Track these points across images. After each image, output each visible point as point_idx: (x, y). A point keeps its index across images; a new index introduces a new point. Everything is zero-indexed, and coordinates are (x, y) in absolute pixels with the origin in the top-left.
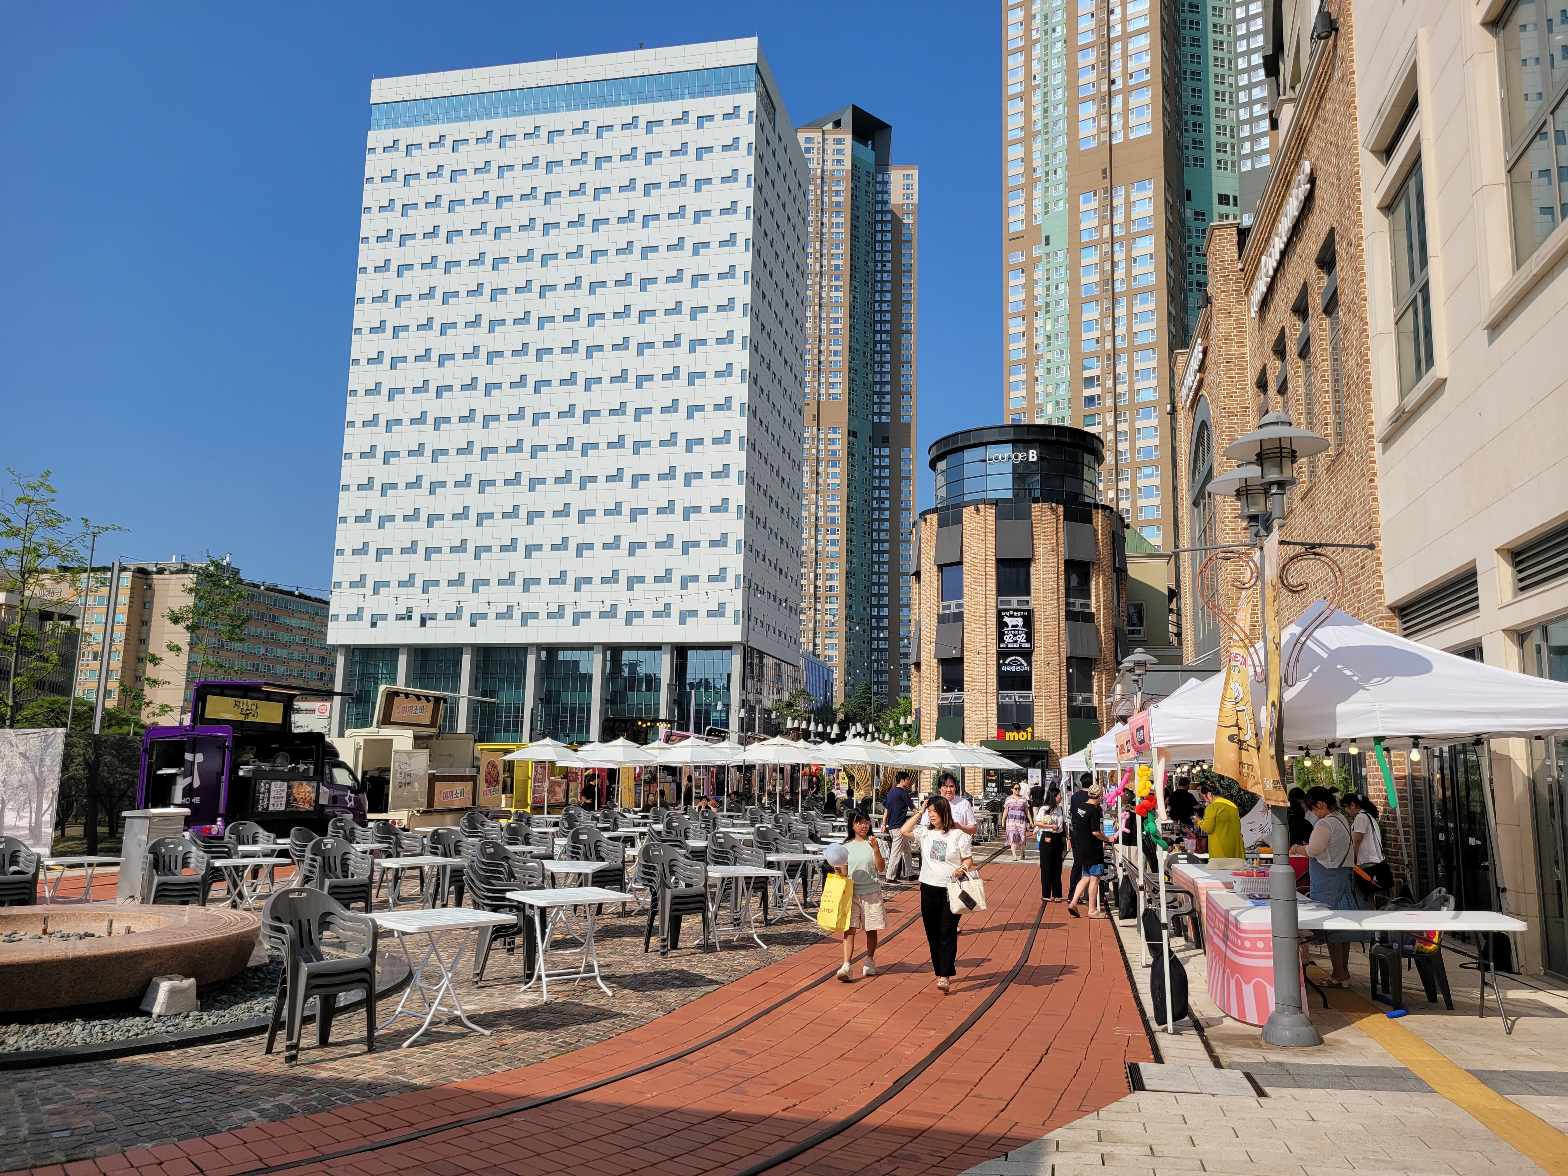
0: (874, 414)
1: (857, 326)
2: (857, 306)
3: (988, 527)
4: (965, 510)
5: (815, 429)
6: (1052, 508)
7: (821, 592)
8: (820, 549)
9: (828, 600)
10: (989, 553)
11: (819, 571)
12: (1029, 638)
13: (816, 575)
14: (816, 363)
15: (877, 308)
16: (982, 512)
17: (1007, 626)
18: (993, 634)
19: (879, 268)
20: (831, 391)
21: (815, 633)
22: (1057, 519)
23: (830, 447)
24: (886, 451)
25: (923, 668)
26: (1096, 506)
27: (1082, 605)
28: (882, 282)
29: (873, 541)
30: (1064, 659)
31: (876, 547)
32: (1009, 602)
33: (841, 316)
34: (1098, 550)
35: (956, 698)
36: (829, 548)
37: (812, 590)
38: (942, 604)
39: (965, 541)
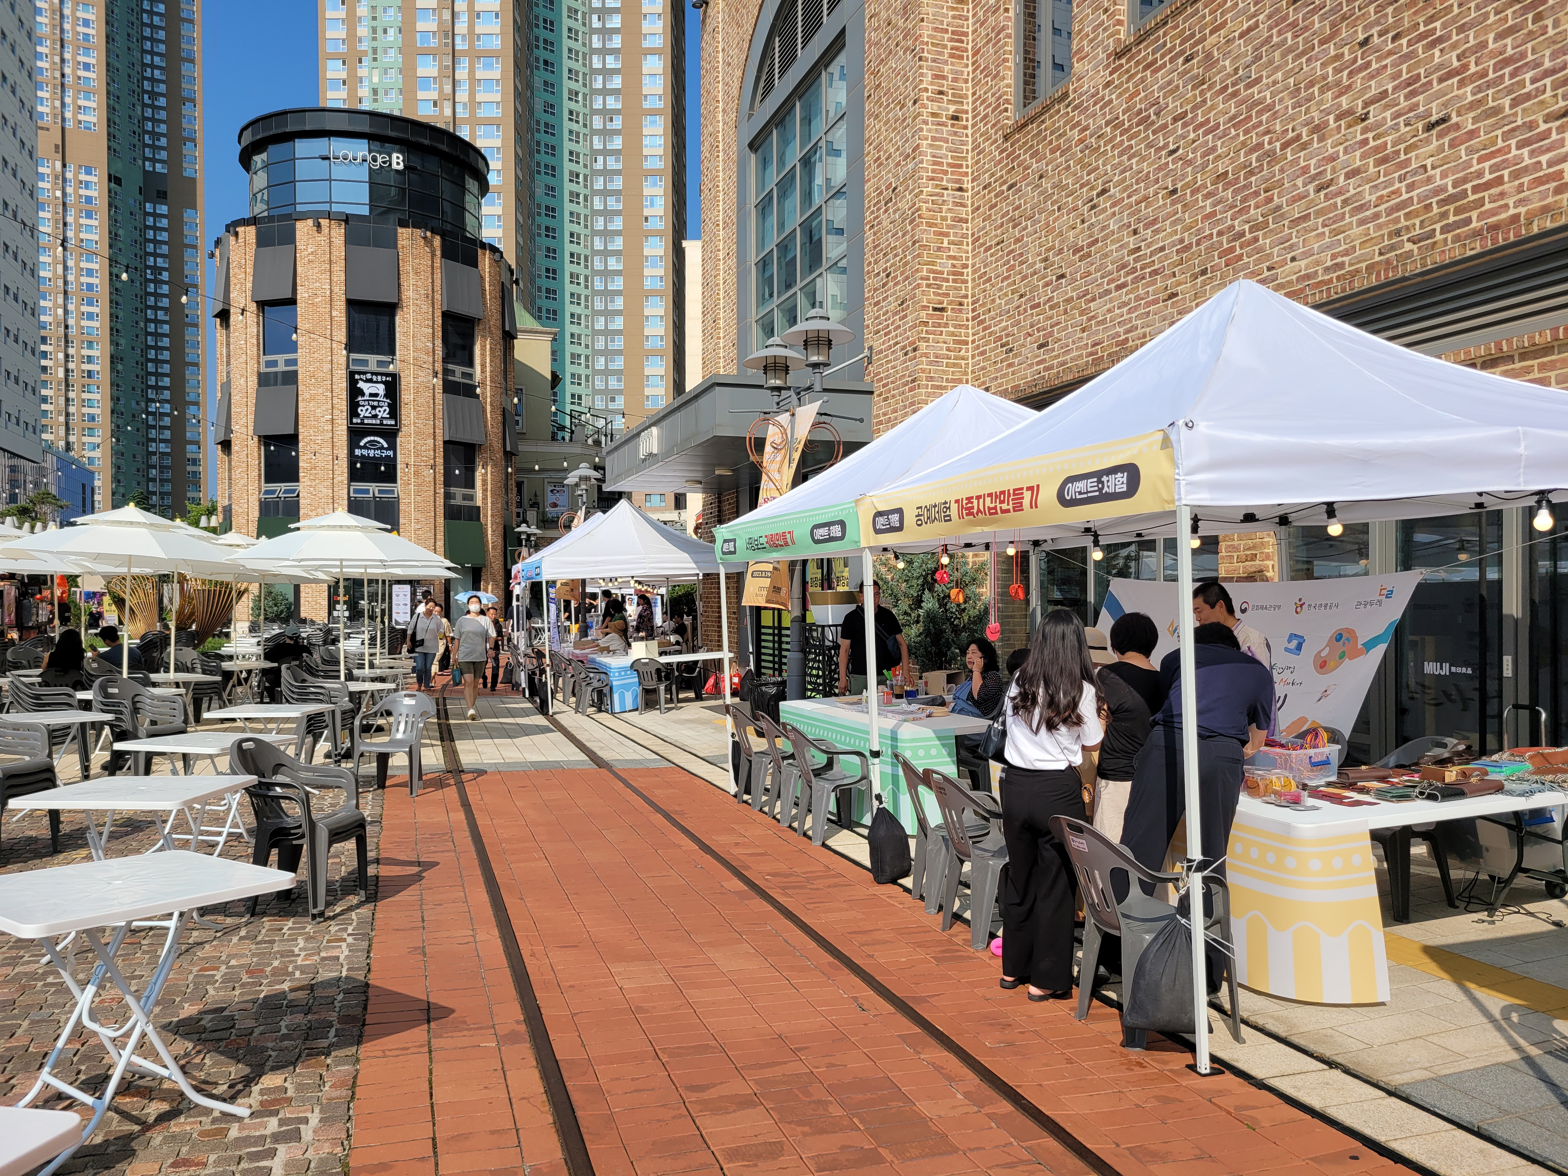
0: (145, 159)
1: (117, 38)
2: (116, 10)
3: (335, 253)
4: (299, 225)
5: (58, 165)
6: (425, 238)
7: (74, 378)
8: (71, 322)
9: (85, 388)
10: (336, 289)
11: (71, 351)
12: (394, 413)
13: (67, 356)
14: (58, 74)
15: (146, 19)
16: (325, 230)
17: (363, 394)
18: (342, 404)
20: (81, 117)
21: (67, 429)
22: (433, 255)
23: (82, 192)
24: (163, 209)
25: (235, 448)
26: (483, 246)
27: (464, 375)
29: (148, 321)
30: (440, 443)
31: (151, 328)
32: (365, 362)
33: (93, 17)
34: (485, 304)
35: (286, 492)
36: (84, 323)
37: (61, 373)
38: (264, 359)
39: (299, 269)
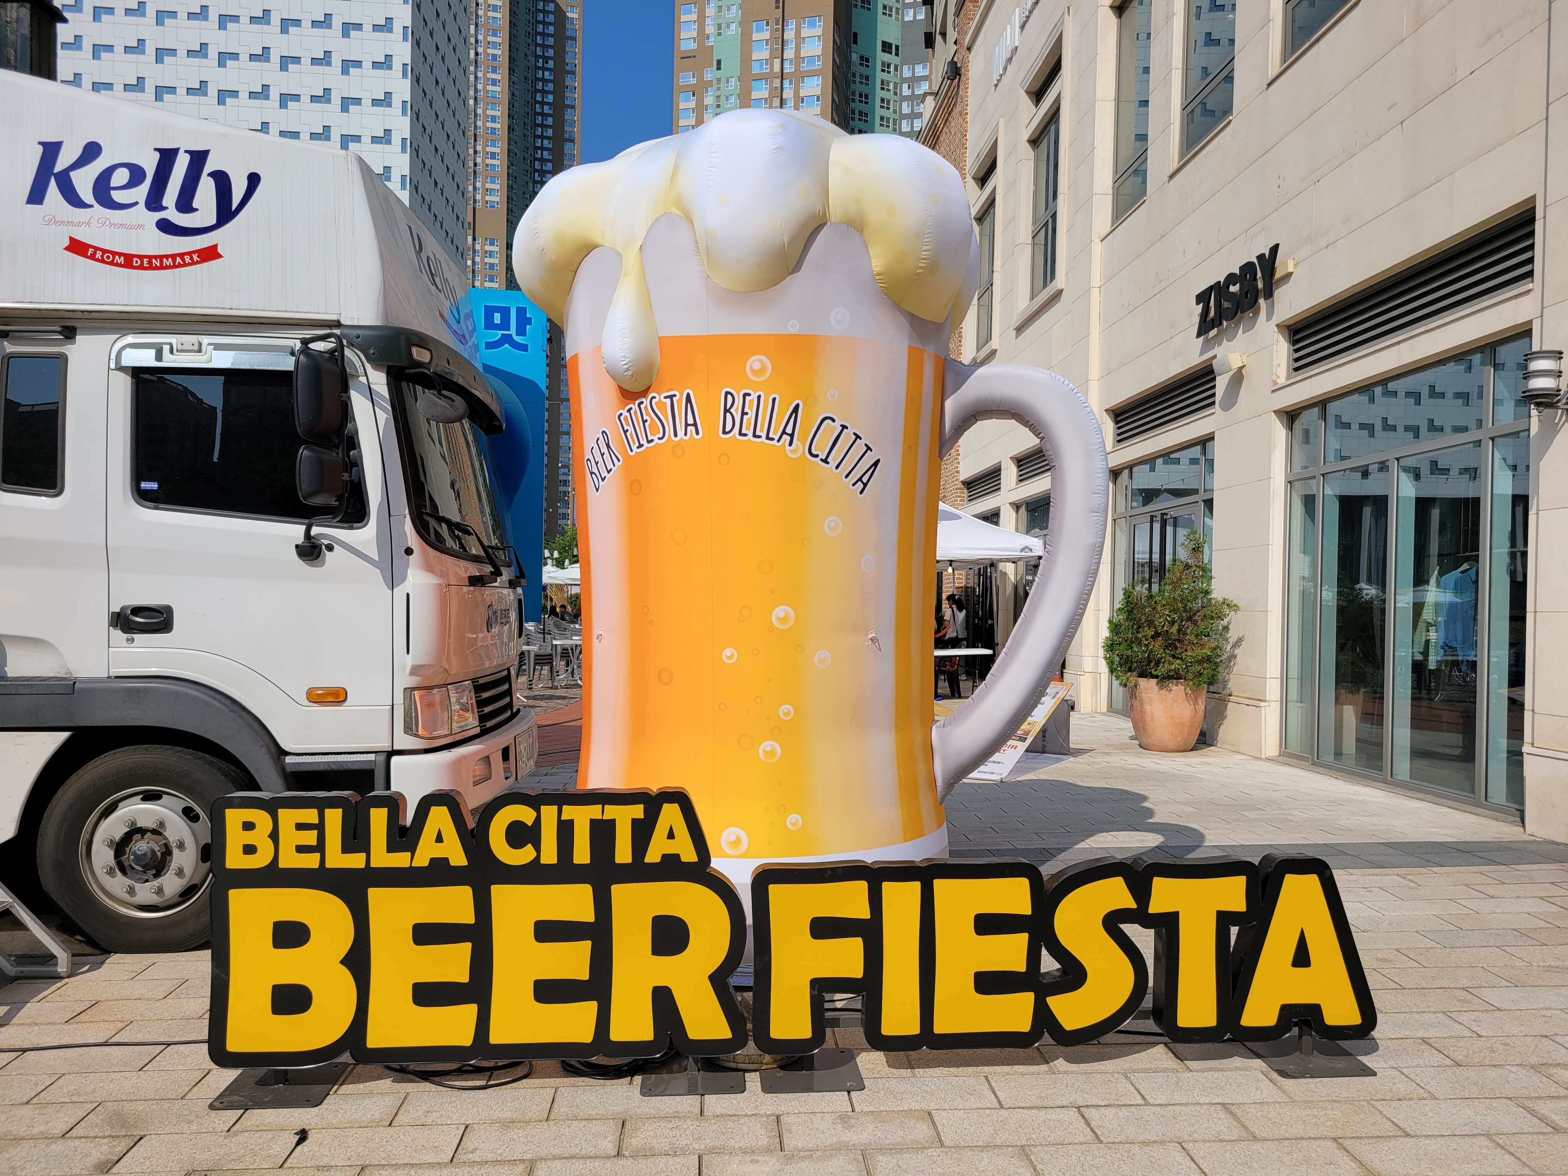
5: (470, 238)
14: (472, 164)
15: (538, 110)
19: (540, 64)
20: (487, 198)
23: (487, 260)
28: (543, 80)
33: (498, 114)
